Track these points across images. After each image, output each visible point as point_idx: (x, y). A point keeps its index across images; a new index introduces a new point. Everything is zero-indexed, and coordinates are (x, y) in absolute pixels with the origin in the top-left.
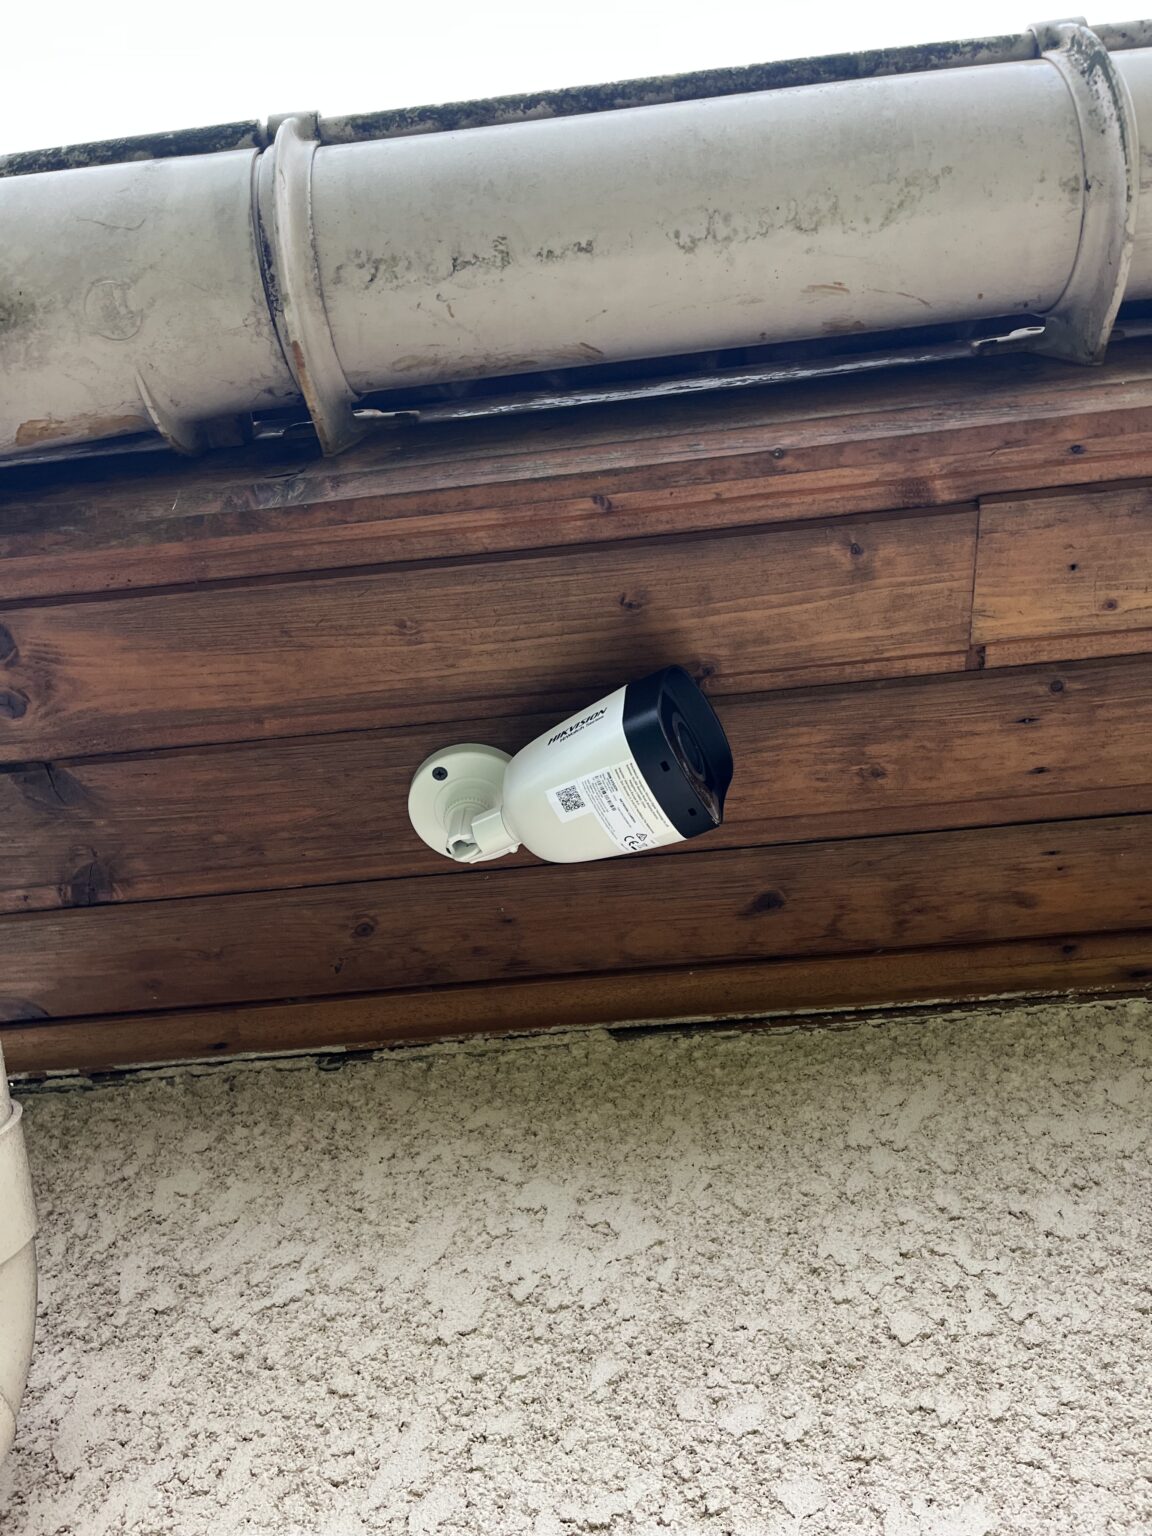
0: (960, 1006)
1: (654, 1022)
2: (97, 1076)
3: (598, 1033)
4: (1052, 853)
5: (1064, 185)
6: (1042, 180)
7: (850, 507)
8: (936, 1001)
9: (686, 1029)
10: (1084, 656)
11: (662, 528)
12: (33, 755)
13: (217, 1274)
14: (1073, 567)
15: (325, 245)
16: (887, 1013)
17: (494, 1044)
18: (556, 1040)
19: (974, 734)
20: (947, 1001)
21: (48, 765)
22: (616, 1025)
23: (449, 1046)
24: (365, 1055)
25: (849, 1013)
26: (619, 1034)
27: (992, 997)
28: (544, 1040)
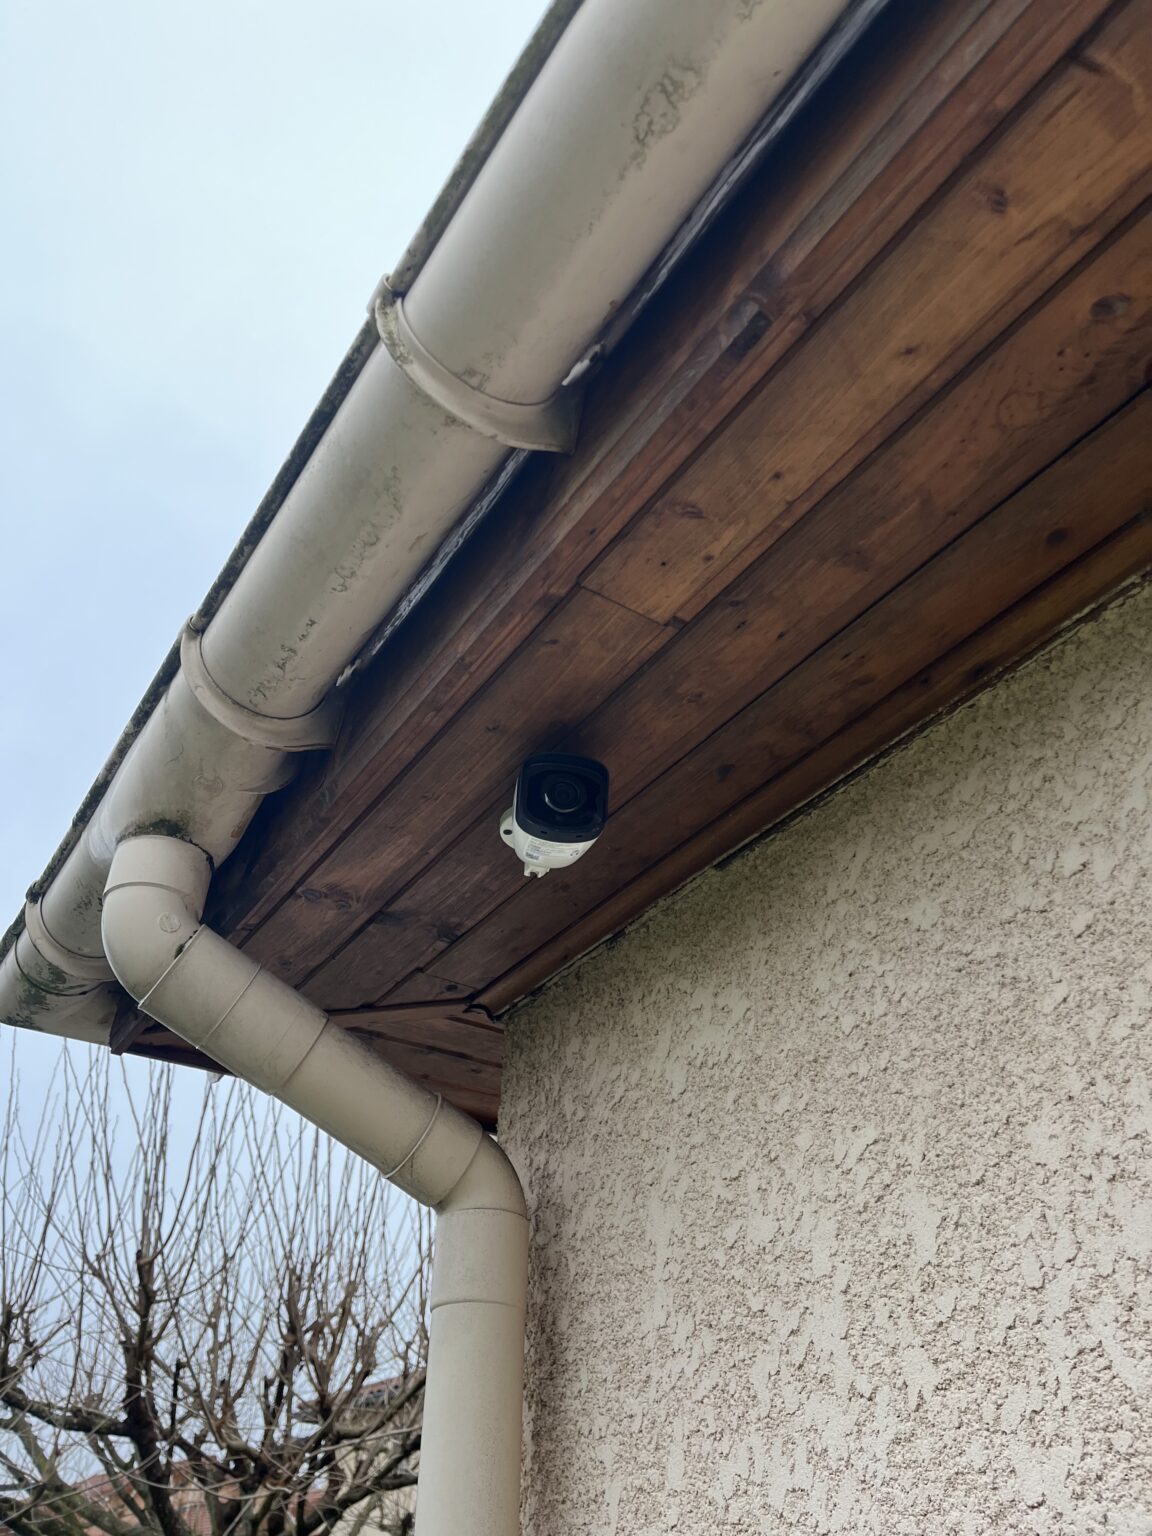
0: (882, 755)
1: (732, 851)
2: (533, 994)
3: (710, 871)
4: (847, 656)
5: (446, 424)
6: (435, 433)
7: (529, 629)
8: (866, 760)
9: (749, 846)
10: (731, 580)
11: (469, 695)
12: (373, 912)
13: (595, 1093)
14: (664, 564)
15: (237, 698)
16: (845, 781)
17: (669, 901)
18: (694, 885)
19: (723, 649)
20: (872, 756)
21: (380, 912)
22: (715, 863)
23: (651, 912)
24: (621, 933)
25: (825, 792)
26: (720, 866)
27: (897, 739)
28: (689, 887)
